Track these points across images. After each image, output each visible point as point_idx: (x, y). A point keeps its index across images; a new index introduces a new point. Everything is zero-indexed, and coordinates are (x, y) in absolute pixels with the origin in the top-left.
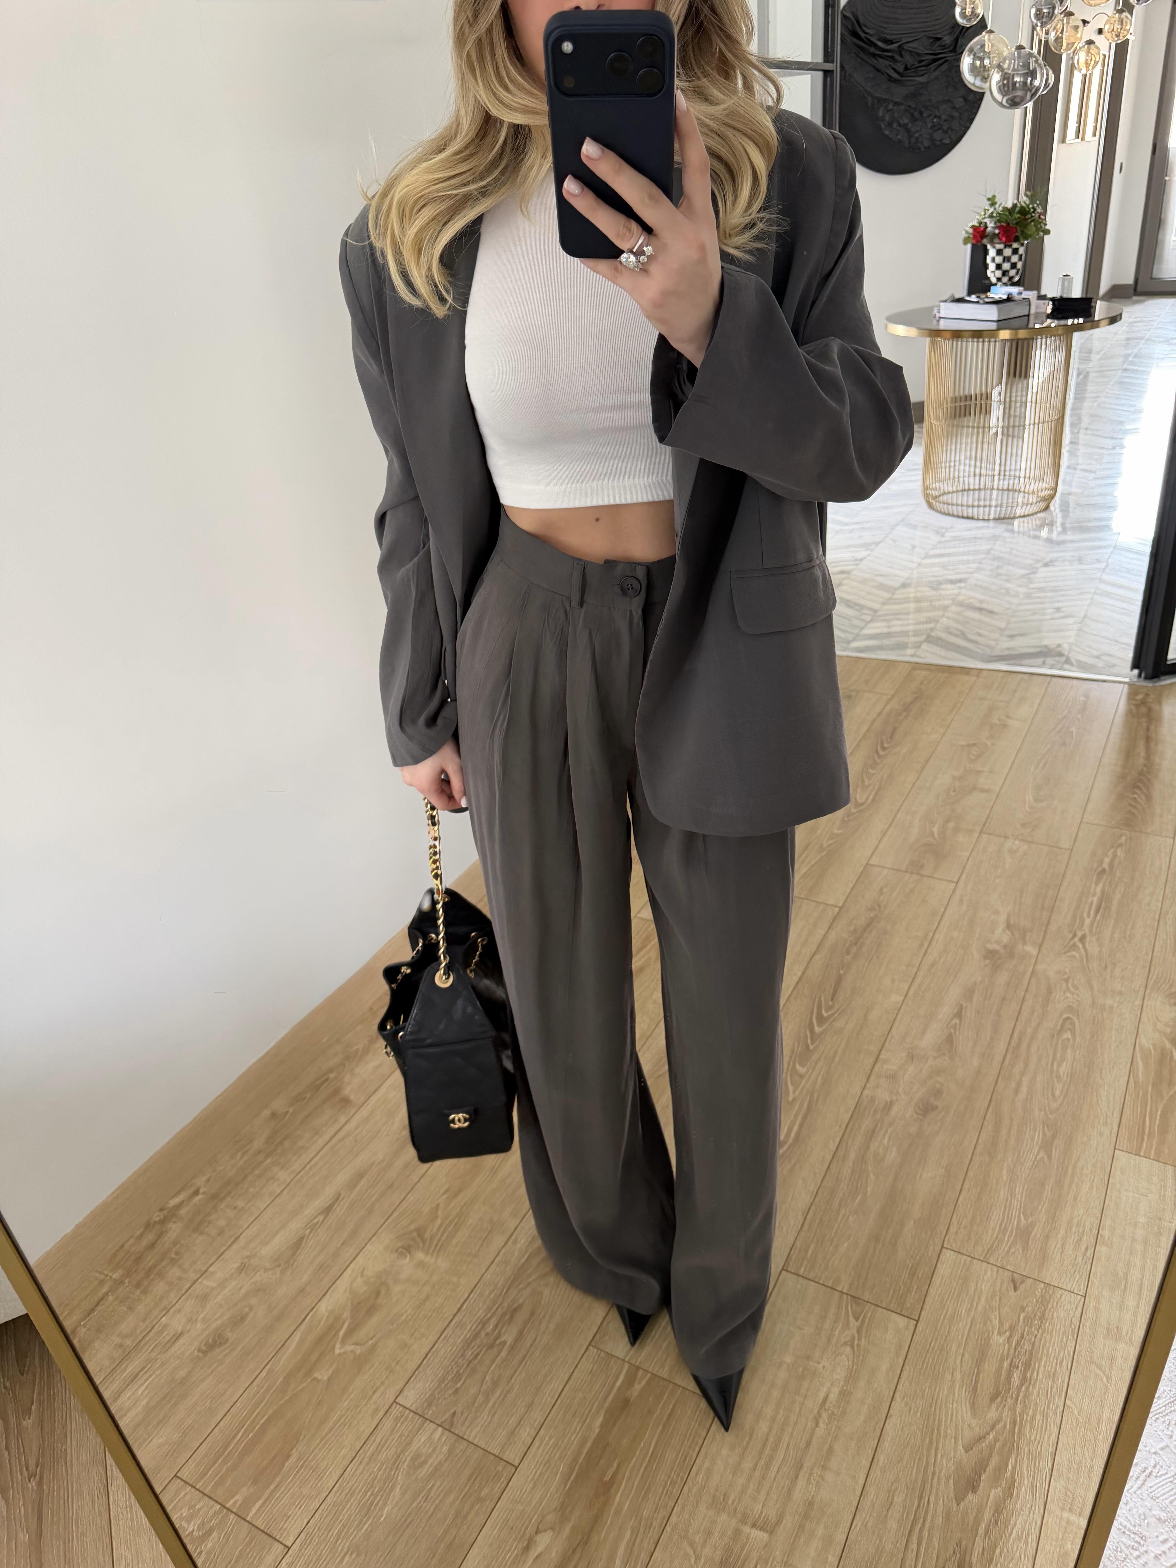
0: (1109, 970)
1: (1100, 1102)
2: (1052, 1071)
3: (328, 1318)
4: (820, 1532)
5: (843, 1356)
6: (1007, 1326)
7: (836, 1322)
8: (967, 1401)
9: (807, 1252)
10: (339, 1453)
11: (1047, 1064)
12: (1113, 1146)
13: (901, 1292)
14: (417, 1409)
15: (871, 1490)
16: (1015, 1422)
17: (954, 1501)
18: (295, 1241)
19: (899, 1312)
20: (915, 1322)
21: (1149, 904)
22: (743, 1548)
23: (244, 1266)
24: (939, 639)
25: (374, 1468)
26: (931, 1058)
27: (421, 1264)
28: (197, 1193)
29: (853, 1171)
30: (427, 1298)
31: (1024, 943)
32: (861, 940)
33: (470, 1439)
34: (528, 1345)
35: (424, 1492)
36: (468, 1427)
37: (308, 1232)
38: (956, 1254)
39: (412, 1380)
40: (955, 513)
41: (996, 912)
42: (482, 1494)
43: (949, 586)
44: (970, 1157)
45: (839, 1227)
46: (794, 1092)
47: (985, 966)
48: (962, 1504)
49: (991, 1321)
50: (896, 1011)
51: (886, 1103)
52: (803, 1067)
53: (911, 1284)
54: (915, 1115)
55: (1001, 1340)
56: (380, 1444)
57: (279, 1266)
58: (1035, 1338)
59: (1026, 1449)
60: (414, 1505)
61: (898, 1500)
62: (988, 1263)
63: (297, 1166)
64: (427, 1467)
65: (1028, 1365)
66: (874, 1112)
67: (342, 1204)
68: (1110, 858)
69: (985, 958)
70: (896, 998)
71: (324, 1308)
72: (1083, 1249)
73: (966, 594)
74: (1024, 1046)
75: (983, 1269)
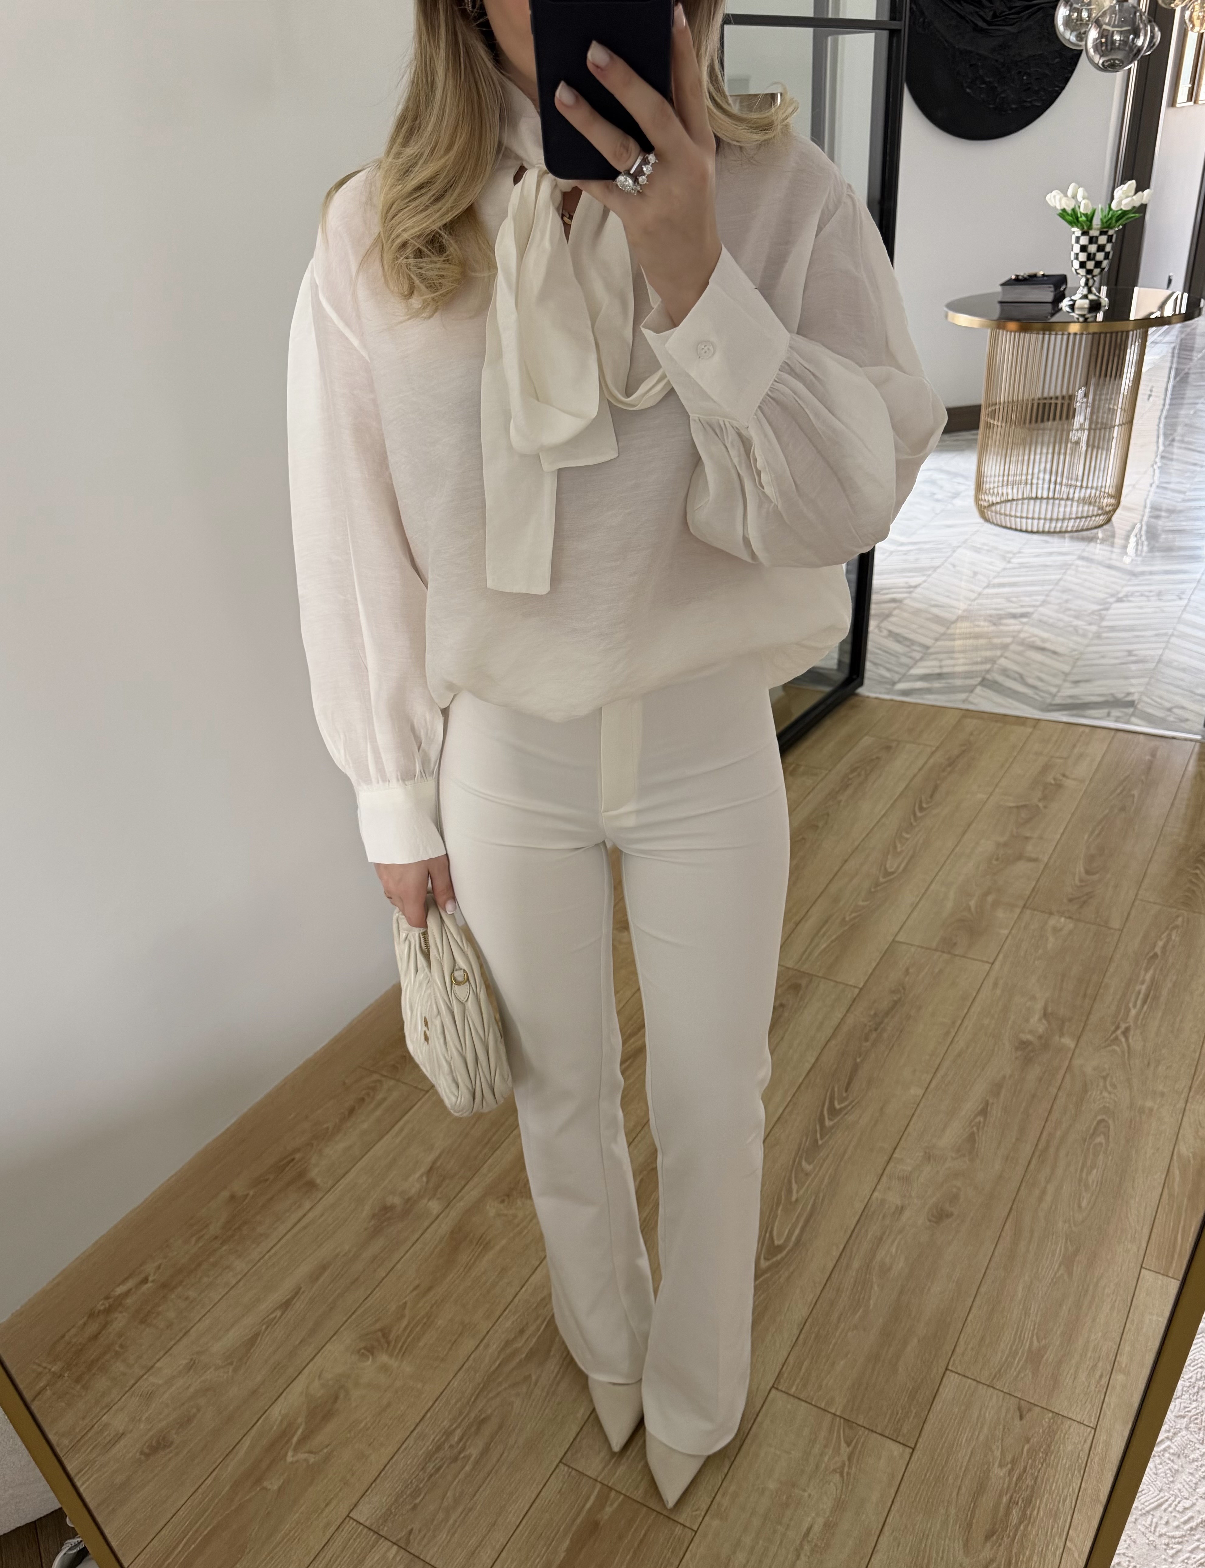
0: (1152, 1068)
1: (1129, 1216)
2: (1080, 1179)
3: (281, 1421)
5: (832, 1484)
6: (1009, 1458)
7: (826, 1446)
8: (961, 1538)
9: (800, 1369)
11: (1076, 1170)
12: (1140, 1266)
13: (898, 1417)
14: (372, 1525)
16: (1010, 1563)
18: (250, 1336)
19: (894, 1438)
20: (911, 1450)
23: (194, 1363)
24: (996, 682)
26: (949, 1159)
27: (384, 1368)
28: (145, 1280)
29: (855, 1282)
30: (389, 1405)
31: (1062, 1035)
32: (882, 1026)
33: (427, 1560)
34: (495, 1460)
36: (425, 1546)
37: (264, 1327)
38: (960, 1377)
39: (368, 1493)
41: (1033, 998)
43: (1012, 621)
44: (983, 1271)
45: (836, 1344)
46: (798, 1192)
47: (1016, 1058)
49: (992, 1452)
50: (915, 1106)
51: (897, 1207)
52: (809, 1164)
53: (910, 1407)
54: (928, 1223)
55: (1002, 1472)
56: (330, 1561)
57: (231, 1364)
58: (1039, 1471)
62: (994, 1388)
63: (255, 1255)
65: (1028, 1502)
66: (884, 1217)
67: (302, 1298)
68: (1165, 940)
69: (1017, 1049)
70: (916, 1091)
71: (277, 1412)
72: (1097, 1377)
73: (1031, 632)
74: (1052, 1149)
75: (988, 1395)
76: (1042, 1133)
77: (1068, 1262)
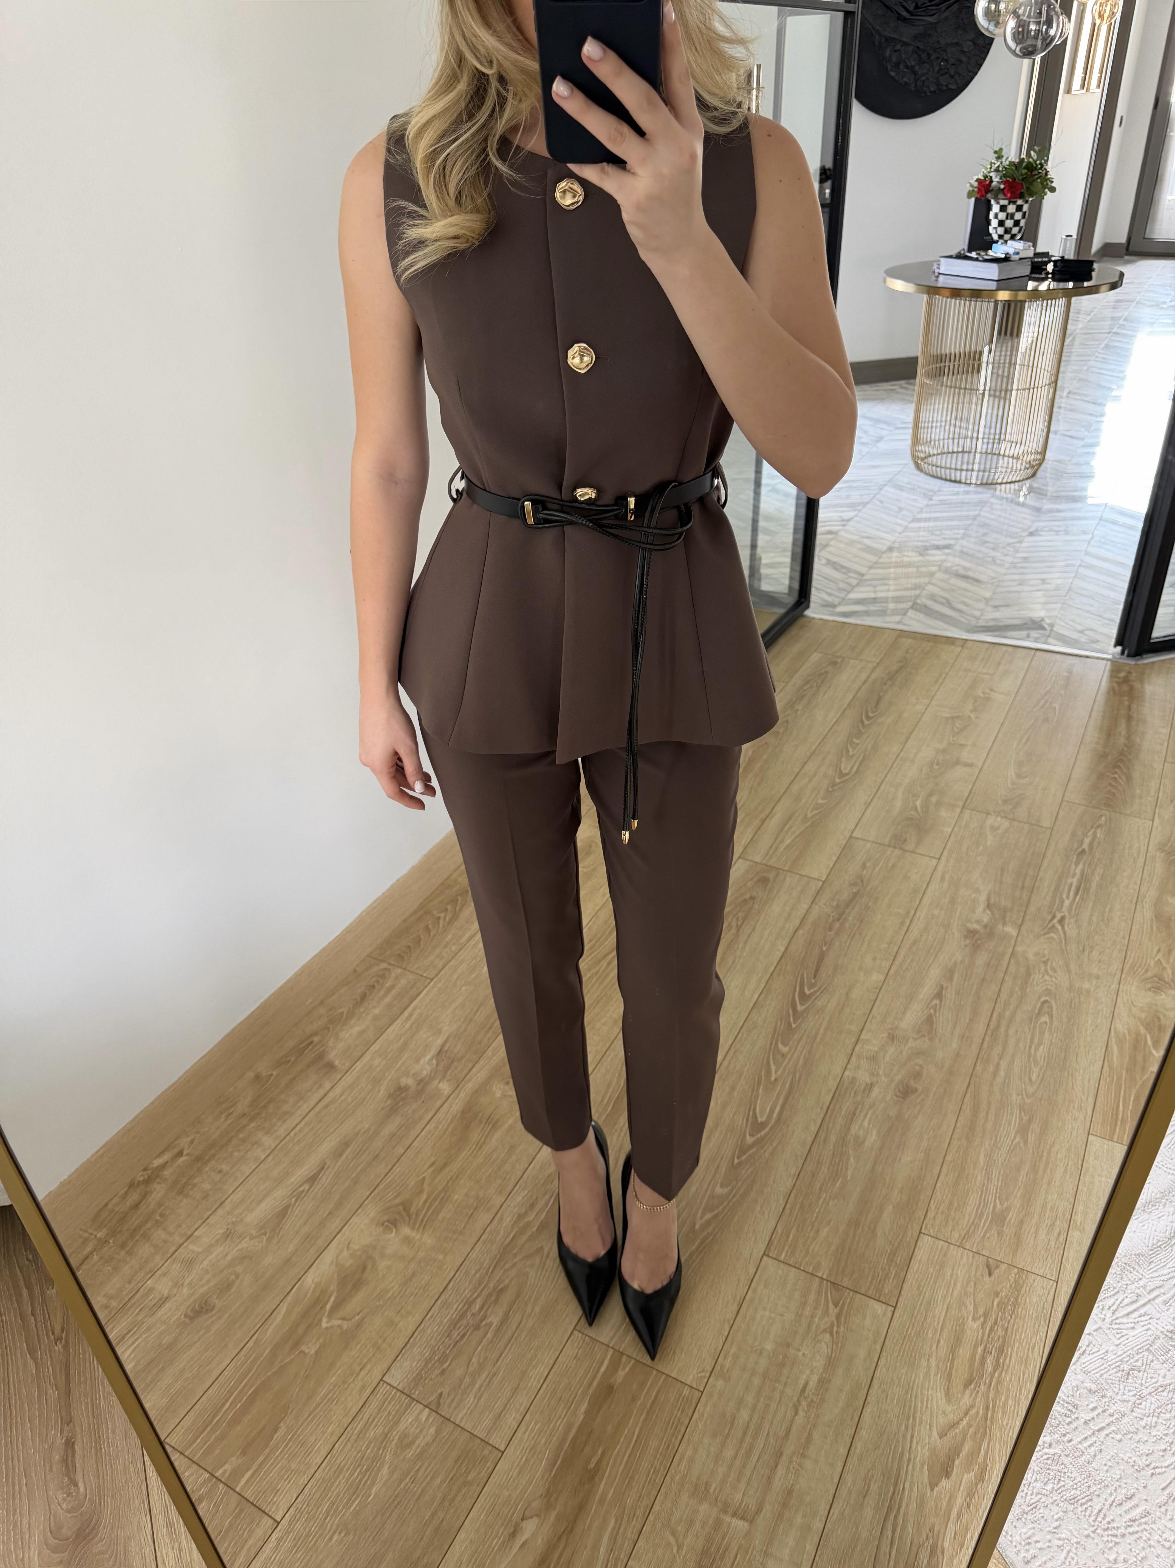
0: (1086, 953)
1: (1075, 1086)
2: (1029, 1055)
3: (314, 1290)
4: (799, 1519)
5: (823, 1343)
6: (981, 1312)
7: (816, 1308)
8: (943, 1387)
9: (788, 1237)
10: (328, 1428)
11: (1025, 1047)
12: (1087, 1131)
13: (879, 1279)
14: (404, 1389)
15: (848, 1479)
16: (988, 1406)
17: (928, 1486)
18: (280, 1209)
19: (877, 1298)
20: (893, 1309)
21: (1127, 887)
22: (724, 1538)
23: (230, 1233)
24: (926, 606)
25: (362, 1445)
26: (911, 1040)
27: (407, 1240)
28: (180, 1154)
29: (834, 1154)
30: (413, 1275)
31: (1004, 924)
32: (844, 916)
33: (457, 1422)
34: (514, 1327)
35: (412, 1474)
36: (455, 1409)
37: (293, 1200)
38: (933, 1239)
39: (398, 1359)
40: (944, 477)
41: (978, 891)
42: (470, 1477)
43: (936, 552)
44: (948, 1141)
45: (819, 1212)
46: (776, 1072)
47: (966, 946)
48: (936, 1489)
49: (966, 1307)
50: (877, 992)
51: (867, 1084)
52: (785, 1045)
53: (889, 1270)
54: (895, 1097)
55: (976, 1325)
56: (368, 1421)
57: (265, 1234)
58: (1009, 1323)
59: (999, 1432)
60: (402, 1485)
61: (874, 1488)
62: (965, 1248)
63: (281, 1133)
64: (415, 1447)
65: (1001, 1350)
66: (855, 1093)
67: (327, 1172)
68: (1090, 838)
69: (966, 937)
70: (877, 977)
71: (311, 1279)
72: (1056, 1235)
73: (953, 561)
74: (1003, 1029)
75: (959, 1254)
76: (992, 1014)
77: (1023, 1131)
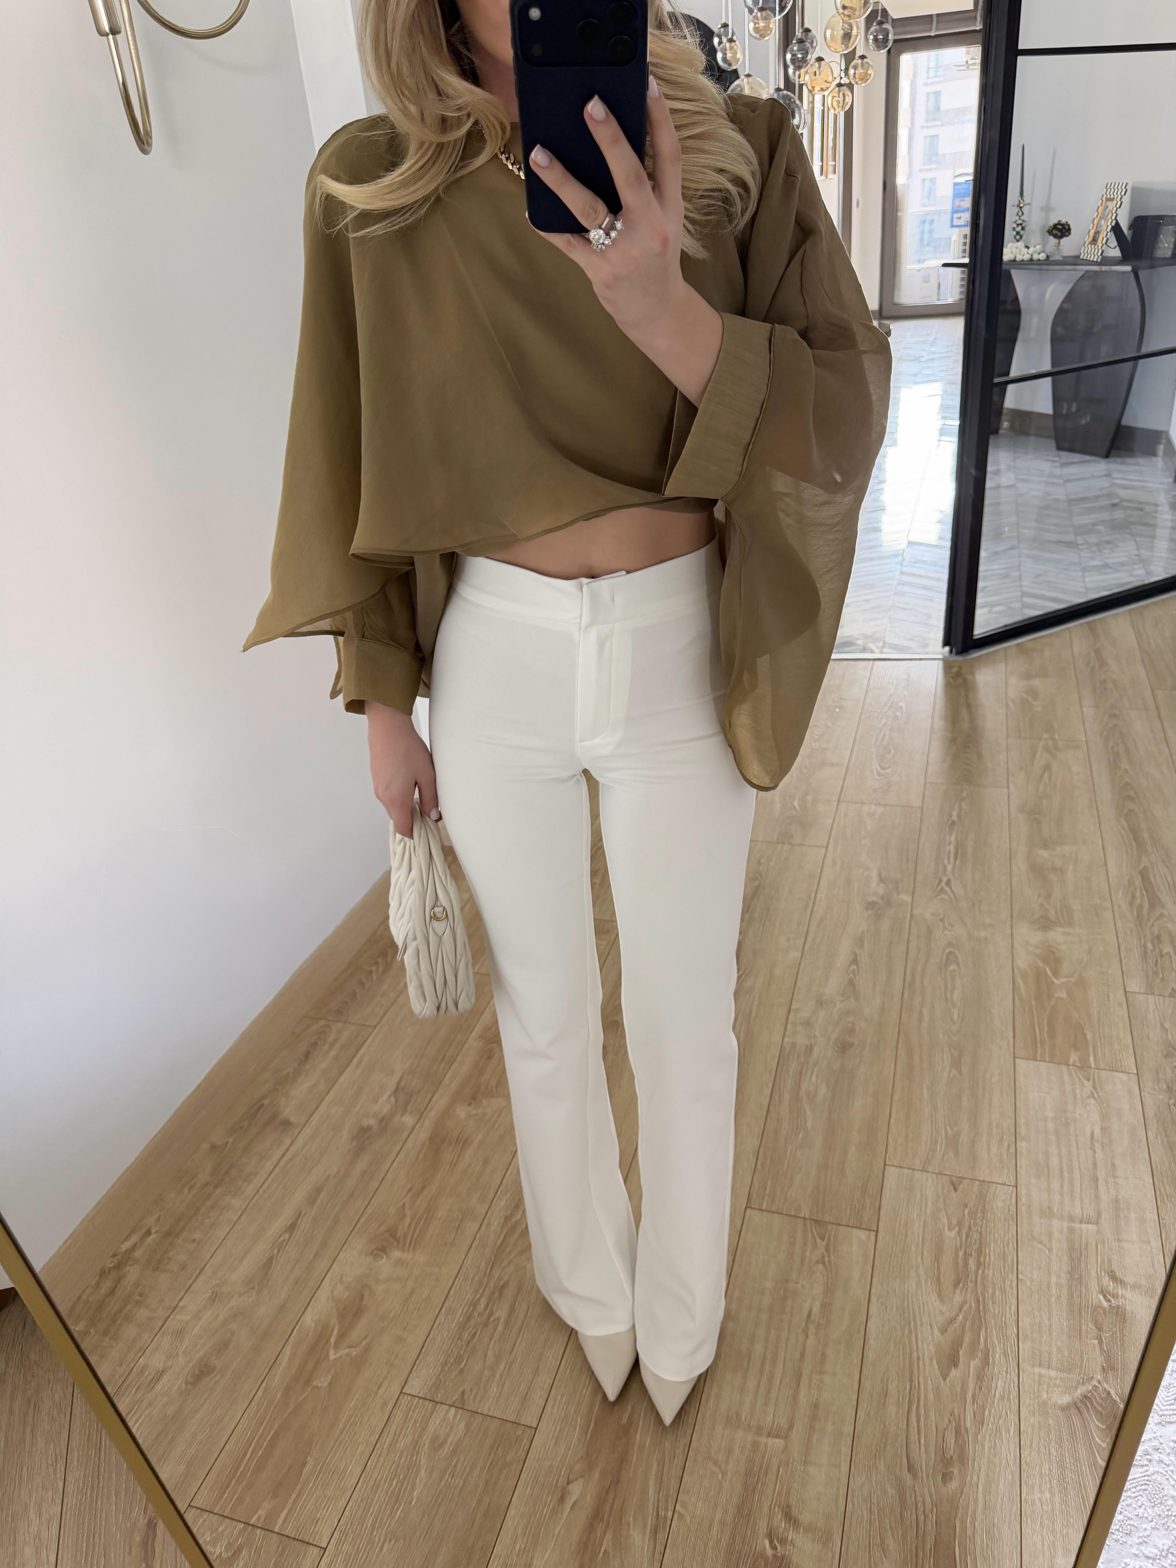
0: (976, 907)
1: (993, 1020)
2: (947, 1000)
3: (315, 1327)
4: (830, 1428)
5: (818, 1273)
6: (955, 1222)
7: (805, 1245)
8: (934, 1292)
9: (766, 1189)
10: (356, 1451)
11: (941, 994)
12: (1012, 1056)
13: (857, 1210)
14: (426, 1395)
15: (867, 1384)
16: (978, 1302)
17: (941, 1378)
18: (265, 1260)
19: (859, 1226)
20: (875, 1233)
21: (999, 847)
22: (764, 1457)
23: (217, 1295)
25: (395, 1458)
26: (838, 1002)
27: (400, 1262)
28: (148, 1233)
29: (790, 1110)
30: (413, 1292)
31: (898, 893)
32: (752, 907)
33: (485, 1412)
34: (522, 1317)
35: (450, 1470)
36: (480, 1401)
37: (276, 1251)
38: (898, 1169)
39: (414, 1370)
41: (868, 869)
42: (508, 1459)
44: (891, 1084)
45: (789, 1163)
47: (869, 916)
48: (948, 1379)
49: (941, 1221)
50: (797, 966)
51: (807, 1047)
53: (864, 1200)
54: (835, 1053)
55: (953, 1234)
56: (395, 1434)
57: (253, 1288)
58: (981, 1228)
59: (993, 1322)
60: (443, 1483)
61: (892, 1388)
62: (927, 1172)
63: (249, 1191)
64: (447, 1445)
65: (980, 1251)
66: (798, 1056)
67: (305, 1219)
68: (957, 810)
69: (867, 909)
70: (794, 954)
71: (309, 1319)
72: (1005, 1145)
74: (918, 981)
75: (924, 1177)
76: (906, 970)
